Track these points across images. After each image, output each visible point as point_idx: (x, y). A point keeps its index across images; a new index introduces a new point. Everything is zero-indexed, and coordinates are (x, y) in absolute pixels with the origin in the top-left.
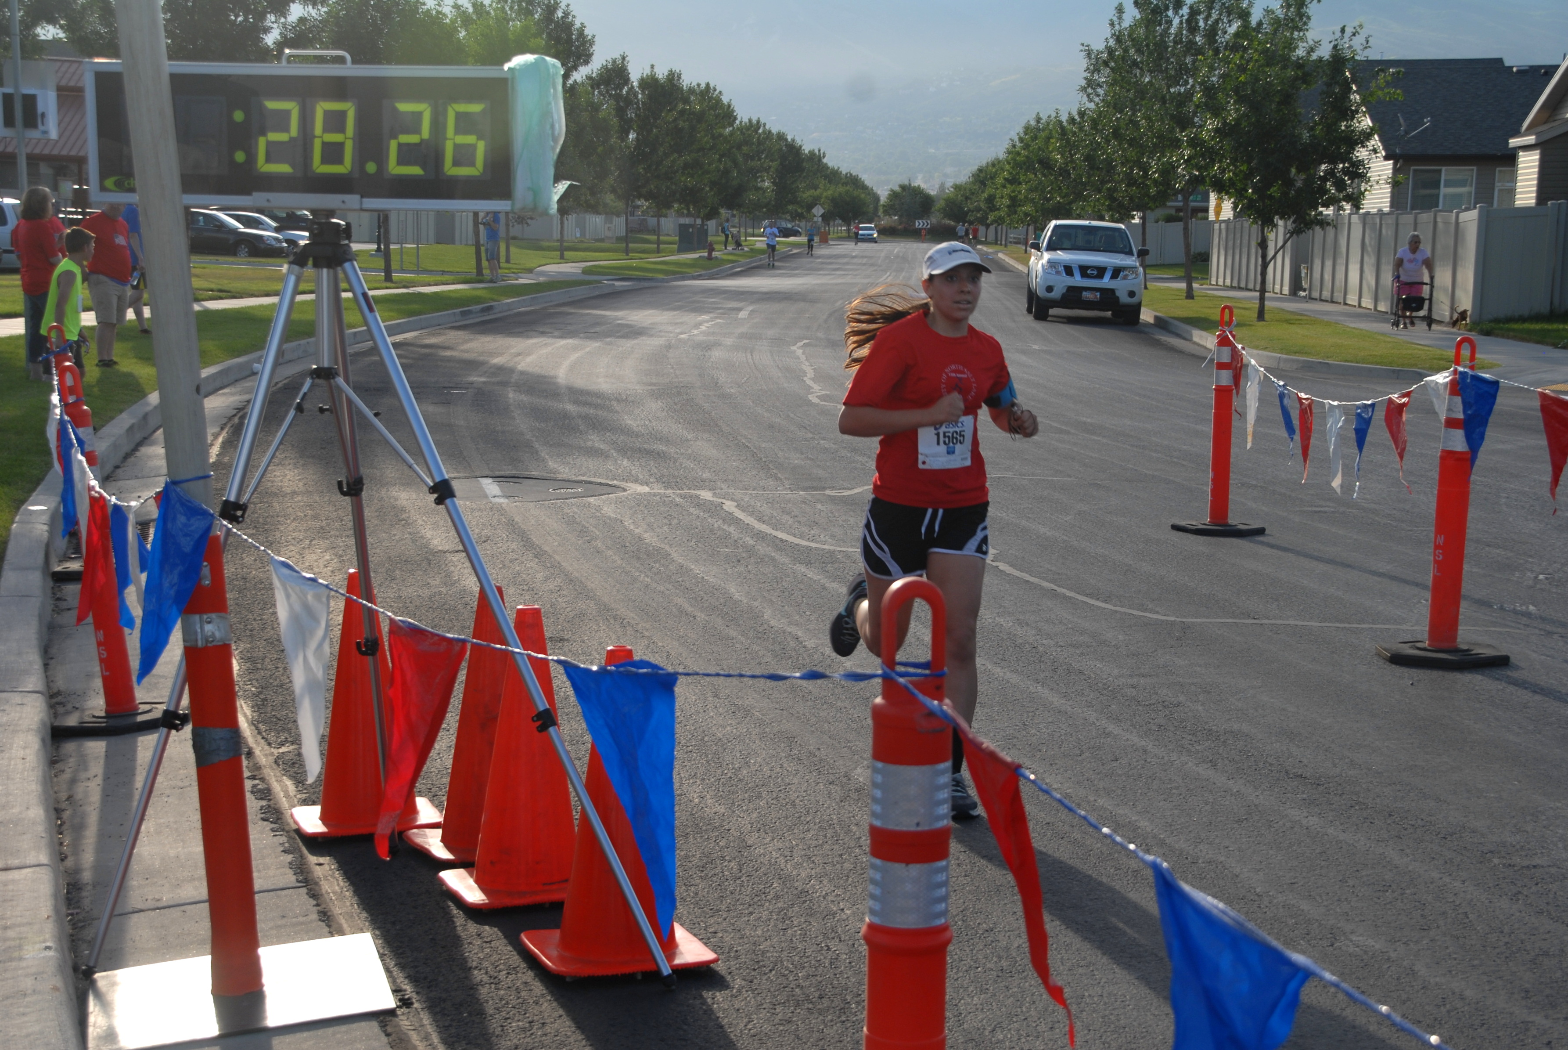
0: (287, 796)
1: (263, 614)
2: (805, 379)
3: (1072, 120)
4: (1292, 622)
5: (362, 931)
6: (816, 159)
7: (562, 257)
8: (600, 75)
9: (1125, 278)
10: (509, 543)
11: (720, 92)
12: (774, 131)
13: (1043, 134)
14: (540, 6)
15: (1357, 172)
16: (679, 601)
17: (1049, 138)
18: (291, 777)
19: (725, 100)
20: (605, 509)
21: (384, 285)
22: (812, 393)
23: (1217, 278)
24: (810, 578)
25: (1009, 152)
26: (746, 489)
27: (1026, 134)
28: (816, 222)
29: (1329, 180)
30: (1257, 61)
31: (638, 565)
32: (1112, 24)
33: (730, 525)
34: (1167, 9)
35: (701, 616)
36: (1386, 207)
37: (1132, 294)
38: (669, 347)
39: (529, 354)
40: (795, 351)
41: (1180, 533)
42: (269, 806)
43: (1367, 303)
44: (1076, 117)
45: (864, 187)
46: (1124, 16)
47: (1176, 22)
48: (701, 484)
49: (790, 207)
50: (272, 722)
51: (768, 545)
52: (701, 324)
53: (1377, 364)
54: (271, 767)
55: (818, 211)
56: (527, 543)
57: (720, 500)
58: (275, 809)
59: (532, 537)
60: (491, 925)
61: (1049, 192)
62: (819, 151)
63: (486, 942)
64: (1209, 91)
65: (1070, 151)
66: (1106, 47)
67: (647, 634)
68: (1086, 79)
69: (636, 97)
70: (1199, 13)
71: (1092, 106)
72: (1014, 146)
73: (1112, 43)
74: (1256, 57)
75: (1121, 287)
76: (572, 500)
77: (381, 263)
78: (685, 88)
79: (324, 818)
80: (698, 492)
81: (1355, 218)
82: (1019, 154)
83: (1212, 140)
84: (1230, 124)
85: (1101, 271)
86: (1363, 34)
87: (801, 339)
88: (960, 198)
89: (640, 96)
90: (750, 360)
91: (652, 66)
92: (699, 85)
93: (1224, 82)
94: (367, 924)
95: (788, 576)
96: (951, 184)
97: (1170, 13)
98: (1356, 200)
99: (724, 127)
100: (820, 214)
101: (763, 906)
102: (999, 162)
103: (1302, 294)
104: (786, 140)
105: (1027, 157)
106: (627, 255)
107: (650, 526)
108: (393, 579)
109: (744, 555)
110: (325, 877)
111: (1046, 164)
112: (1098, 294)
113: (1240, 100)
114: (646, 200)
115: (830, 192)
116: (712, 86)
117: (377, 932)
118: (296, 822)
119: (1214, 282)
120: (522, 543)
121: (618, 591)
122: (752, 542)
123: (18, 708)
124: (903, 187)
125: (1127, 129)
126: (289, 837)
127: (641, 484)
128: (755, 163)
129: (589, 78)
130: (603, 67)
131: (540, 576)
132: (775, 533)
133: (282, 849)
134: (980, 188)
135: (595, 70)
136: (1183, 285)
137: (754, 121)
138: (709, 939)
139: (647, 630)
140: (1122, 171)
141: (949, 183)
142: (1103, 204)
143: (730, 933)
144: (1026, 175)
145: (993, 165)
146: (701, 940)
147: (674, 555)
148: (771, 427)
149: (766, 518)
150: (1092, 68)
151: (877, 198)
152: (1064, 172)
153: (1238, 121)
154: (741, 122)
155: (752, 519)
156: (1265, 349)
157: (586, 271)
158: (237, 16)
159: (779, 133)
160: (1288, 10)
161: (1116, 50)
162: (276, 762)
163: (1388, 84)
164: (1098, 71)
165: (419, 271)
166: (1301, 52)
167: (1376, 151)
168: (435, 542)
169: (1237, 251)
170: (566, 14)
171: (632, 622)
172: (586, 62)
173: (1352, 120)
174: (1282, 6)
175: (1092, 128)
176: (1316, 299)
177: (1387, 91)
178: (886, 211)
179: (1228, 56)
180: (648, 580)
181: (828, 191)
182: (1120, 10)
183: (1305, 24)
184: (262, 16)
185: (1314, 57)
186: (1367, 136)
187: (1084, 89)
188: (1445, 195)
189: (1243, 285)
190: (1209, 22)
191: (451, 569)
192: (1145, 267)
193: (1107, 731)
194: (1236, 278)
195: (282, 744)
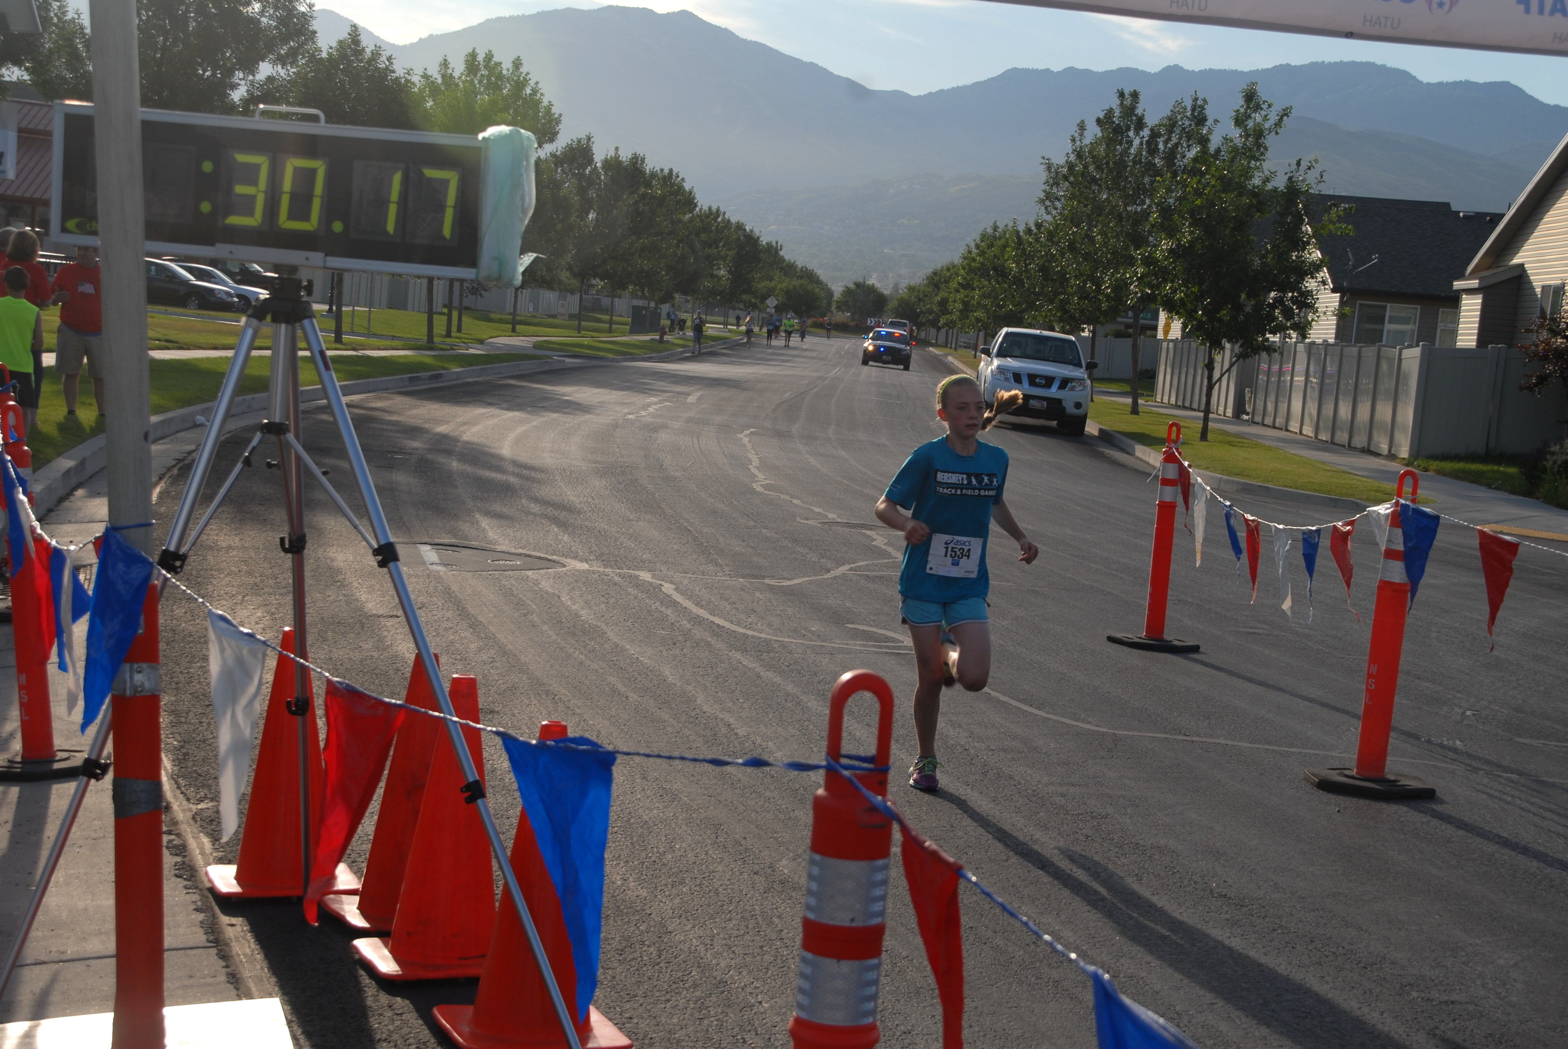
0: (203, 853)
1: (190, 668)
2: (750, 467)
3: (1029, 231)
4: (1223, 742)
5: (270, 995)
6: (773, 251)
7: (514, 330)
8: (564, 154)
9: (1073, 389)
10: (444, 612)
11: (683, 179)
12: (734, 220)
13: (999, 243)
14: (508, 82)
15: (1306, 302)
16: (612, 680)
17: (1004, 247)
18: (208, 835)
19: (687, 186)
20: (543, 583)
21: (334, 345)
22: (757, 481)
23: (1163, 396)
24: (746, 666)
25: (965, 258)
26: (686, 573)
27: (982, 241)
28: (768, 313)
29: (1277, 308)
30: (1213, 186)
31: (573, 642)
32: (1073, 140)
33: (667, 608)
34: (1128, 129)
35: (633, 697)
36: (1331, 338)
37: (1078, 405)
38: (616, 426)
39: (475, 424)
40: (742, 439)
41: (1116, 645)
42: (184, 863)
43: (1308, 431)
44: (1033, 228)
45: (817, 281)
46: (1086, 133)
47: (1136, 142)
48: (642, 565)
49: (744, 297)
50: (192, 777)
51: (705, 630)
52: (649, 405)
53: (1316, 491)
54: (188, 823)
55: (772, 302)
56: (463, 613)
57: (659, 582)
58: (189, 866)
59: (467, 606)
60: (402, 997)
61: (1002, 299)
62: (777, 243)
63: (397, 1014)
64: (1165, 212)
65: (1025, 261)
66: (1067, 162)
67: (578, 711)
68: (1044, 191)
69: (599, 178)
70: (1159, 135)
71: (1049, 218)
72: (970, 252)
73: (1072, 158)
74: (1213, 183)
75: (1068, 397)
76: (510, 573)
77: (332, 324)
78: (648, 171)
79: (239, 878)
80: (638, 573)
81: (1301, 347)
82: (974, 260)
83: (1165, 260)
84: (1184, 245)
85: (1049, 381)
86: (1318, 168)
87: (748, 427)
88: (913, 299)
89: (603, 177)
90: (696, 445)
91: (617, 149)
92: (662, 170)
93: (1180, 204)
94: (277, 989)
95: (723, 662)
96: (905, 285)
97: (1131, 134)
98: (1303, 329)
99: (684, 214)
100: (774, 305)
101: (680, 993)
102: (954, 266)
103: (1245, 417)
104: (745, 230)
105: (982, 264)
106: (579, 332)
107: (587, 603)
108: (325, 640)
109: (680, 638)
110: (237, 939)
111: (1001, 272)
113: (1195, 223)
114: (602, 279)
115: (785, 285)
116: (675, 172)
117: (286, 998)
118: (210, 881)
119: (1159, 400)
120: (457, 612)
121: (552, 666)
122: (688, 626)
124: (857, 285)
125: (1082, 244)
126: (203, 896)
127: (581, 561)
128: (713, 251)
129: (553, 155)
130: (568, 145)
131: (473, 646)
132: (712, 618)
133: (194, 907)
134: (933, 290)
135: (560, 149)
136: (1129, 401)
137: (714, 210)
138: (624, 1024)
139: (579, 707)
140: (1075, 284)
141: (904, 283)
142: (1055, 315)
143: (646, 1019)
144: (979, 281)
145: (948, 269)
146: (616, 1024)
147: (610, 634)
148: (714, 512)
149: (704, 603)
150: (1051, 181)
151: (830, 294)
152: (1018, 281)
153: (1192, 243)
154: (701, 210)
155: (690, 603)
156: (1207, 468)
157: (537, 346)
158: (205, 71)
159: (738, 223)
160: (1246, 139)
161: (1076, 166)
162: (193, 818)
163: (1340, 219)
164: (1058, 185)
165: (370, 335)
166: (1256, 181)
167: (1324, 283)
168: (370, 605)
169: (1184, 370)
170: (535, 91)
171: (564, 698)
172: (552, 140)
173: (1303, 251)
174: (1241, 136)
175: (1048, 240)
176: (1258, 424)
177: (1338, 225)
178: (839, 308)
179: (1186, 180)
180: (583, 657)
181: (783, 284)
182: (1082, 127)
183: (1262, 154)
184: (230, 72)
185: (1269, 186)
186: (1316, 267)
187: (1042, 201)
188: (1389, 331)
189: (1187, 404)
190: (1169, 145)
191: (385, 633)
192: (1093, 379)
193: (1034, 838)
194: (1181, 397)
195: (201, 800)
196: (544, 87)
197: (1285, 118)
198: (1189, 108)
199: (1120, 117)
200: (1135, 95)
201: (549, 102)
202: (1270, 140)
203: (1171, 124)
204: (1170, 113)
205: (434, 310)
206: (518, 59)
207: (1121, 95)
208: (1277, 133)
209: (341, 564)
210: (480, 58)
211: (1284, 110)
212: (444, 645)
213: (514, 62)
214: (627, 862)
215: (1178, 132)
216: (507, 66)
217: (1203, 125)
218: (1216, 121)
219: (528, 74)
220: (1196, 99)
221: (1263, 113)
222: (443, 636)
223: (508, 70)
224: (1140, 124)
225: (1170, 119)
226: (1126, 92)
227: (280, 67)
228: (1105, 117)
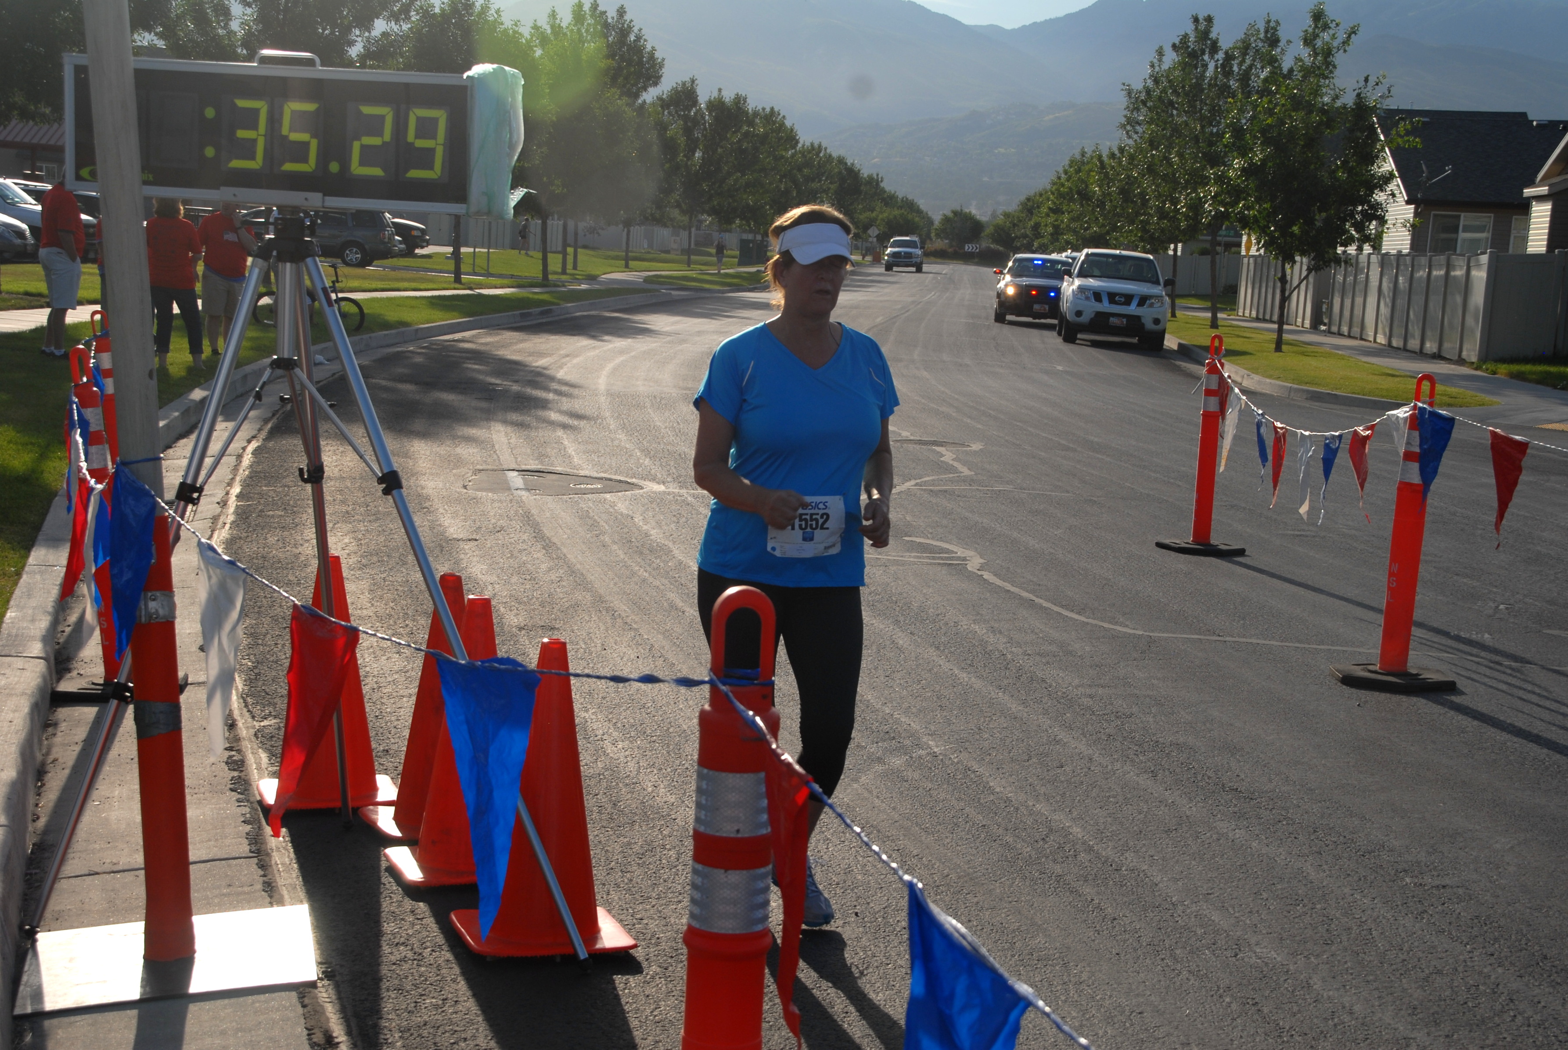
0: (258, 768)
3: (1112, 156)
4: (1255, 641)
5: (300, 902)
6: (874, 183)
7: (627, 266)
8: (671, 97)
9: (1151, 305)
11: (784, 117)
12: (835, 155)
13: (1087, 168)
14: (614, 30)
15: (1376, 214)
17: (1091, 170)
19: (788, 123)
20: (619, 505)
21: (453, 286)
23: (1244, 310)
25: (1054, 184)
27: (1071, 167)
28: (871, 243)
29: (1348, 221)
30: (1283, 105)
31: (639, 560)
32: (1152, 66)
34: (1203, 53)
36: (1406, 249)
37: (1157, 321)
39: (577, 356)
41: (1164, 551)
42: (240, 777)
43: (1382, 338)
44: (1117, 152)
45: (919, 212)
46: (1164, 59)
47: (1211, 66)
50: (261, 695)
53: (1383, 397)
54: (250, 739)
55: (873, 232)
56: (539, 535)
58: (244, 780)
59: (544, 529)
60: (424, 902)
61: (1086, 222)
62: (878, 175)
63: (418, 919)
64: (1238, 132)
65: (1107, 184)
66: (1144, 87)
67: (635, 626)
68: (1125, 116)
69: (704, 118)
70: (1233, 58)
71: (1131, 142)
72: (1059, 178)
73: (1150, 83)
74: (1283, 102)
75: (1147, 314)
76: (589, 496)
78: (750, 110)
81: (1374, 258)
82: (1063, 185)
83: (1238, 178)
84: (1255, 164)
85: (1128, 299)
86: (1386, 83)
88: (1008, 224)
89: (707, 117)
91: (720, 90)
92: (764, 109)
93: (1251, 124)
94: (306, 896)
96: (1001, 211)
97: (1206, 57)
98: (1376, 242)
99: (786, 150)
100: (875, 235)
102: (1045, 192)
103: (1323, 328)
104: (846, 164)
105: (1070, 188)
106: (689, 266)
107: (659, 524)
110: (278, 850)
111: (1085, 196)
112: (1125, 320)
113: (1266, 142)
114: (709, 215)
115: (885, 215)
116: (776, 109)
117: (314, 905)
118: (259, 793)
119: (1241, 314)
120: (533, 535)
121: (615, 584)
123: (18, 673)
124: (955, 213)
125: (1161, 166)
126: (253, 808)
127: (658, 483)
128: (815, 185)
129: (660, 99)
130: (673, 89)
131: (544, 568)
133: (243, 819)
134: (1027, 216)
135: (665, 92)
136: (1209, 315)
137: (816, 145)
139: (636, 623)
140: (1155, 205)
141: (1001, 209)
142: (1136, 235)
144: (1069, 205)
145: (1041, 195)
150: (1131, 106)
151: (931, 222)
152: (1101, 204)
153: (1264, 161)
154: (803, 145)
156: (1278, 378)
157: (647, 280)
158: (324, 29)
159: (839, 157)
160: (1315, 58)
161: (1154, 91)
162: (256, 735)
163: (1408, 133)
164: (1138, 109)
165: (489, 275)
166: (1326, 99)
167: (1393, 195)
168: (452, 530)
169: (1264, 285)
170: (638, 38)
171: (624, 615)
172: (656, 84)
173: (1372, 165)
174: (1310, 55)
175: (1129, 163)
176: (1334, 334)
177: (1406, 138)
178: (938, 235)
179: (1256, 100)
180: (646, 575)
181: (884, 214)
182: (1160, 53)
183: (1331, 72)
184: (348, 30)
185: (1338, 104)
186: (1388, 178)
187: (1123, 126)
188: (1464, 240)
189: (1268, 317)
190: (1243, 67)
191: (462, 556)
192: (1173, 296)
193: (1058, 738)
194: (1261, 311)
195: (265, 718)
196: (647, 34)
197: (1353, 35)
198: (1262, 30)
199: (1195, 42)
200: (1209, 19)
201: (653, 47)
202: (1339, 58)
203: (1245, 47)
204: (1243, 36)
205: (548, 249)
206: (622, 7)
207: (1196, 20)
208: (1345, 51)
209: (431, 491)
210: (587, 7)
211: (1352, 28)
212: (516, 566)
213: (618, 11)
214: (661, 769)
215: (1251, 54)
216: (612, 14)
217: (1277, 46)
218: (1289, 42)
219: (631, 21)
220: (1269, 22)
221: (1331, 32)
222: (516, 557)
223: (613, 18)
224: (1214, 48)
225: (1244, 41)
226: (1201, 17)
227: (393, 23)
228: (1180, 43)
